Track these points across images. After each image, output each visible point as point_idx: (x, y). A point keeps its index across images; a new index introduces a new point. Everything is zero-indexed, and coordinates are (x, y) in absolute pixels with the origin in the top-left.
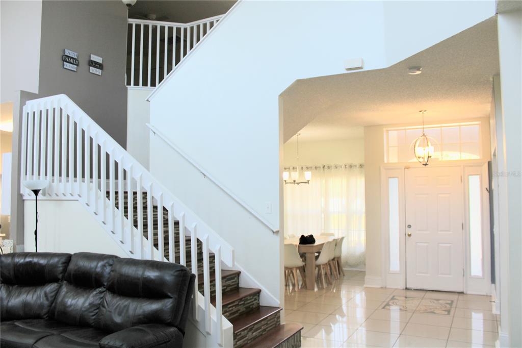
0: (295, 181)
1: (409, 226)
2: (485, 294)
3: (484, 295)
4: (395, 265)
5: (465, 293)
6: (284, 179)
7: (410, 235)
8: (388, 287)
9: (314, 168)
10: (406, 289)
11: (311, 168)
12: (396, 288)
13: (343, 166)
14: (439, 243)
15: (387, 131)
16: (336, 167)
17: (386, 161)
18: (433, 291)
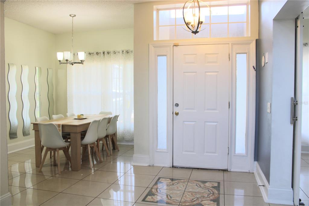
0: (67, 60)
1: (177, 105)
2: (248, 171)
3: (246, 172)
4: (163, 143)
5: (229, 170)
6: (59, 59)
7: (177, 114)
8: (155, 165)
9: (95, 53)
10: (173, 166)
11: (93, 53)
12: (163, 166)
13: (121, 52)
14: (205, 122)
15: (158, 10)
16: (115, 53)
17: (155, 39)
18: (198, 169)
